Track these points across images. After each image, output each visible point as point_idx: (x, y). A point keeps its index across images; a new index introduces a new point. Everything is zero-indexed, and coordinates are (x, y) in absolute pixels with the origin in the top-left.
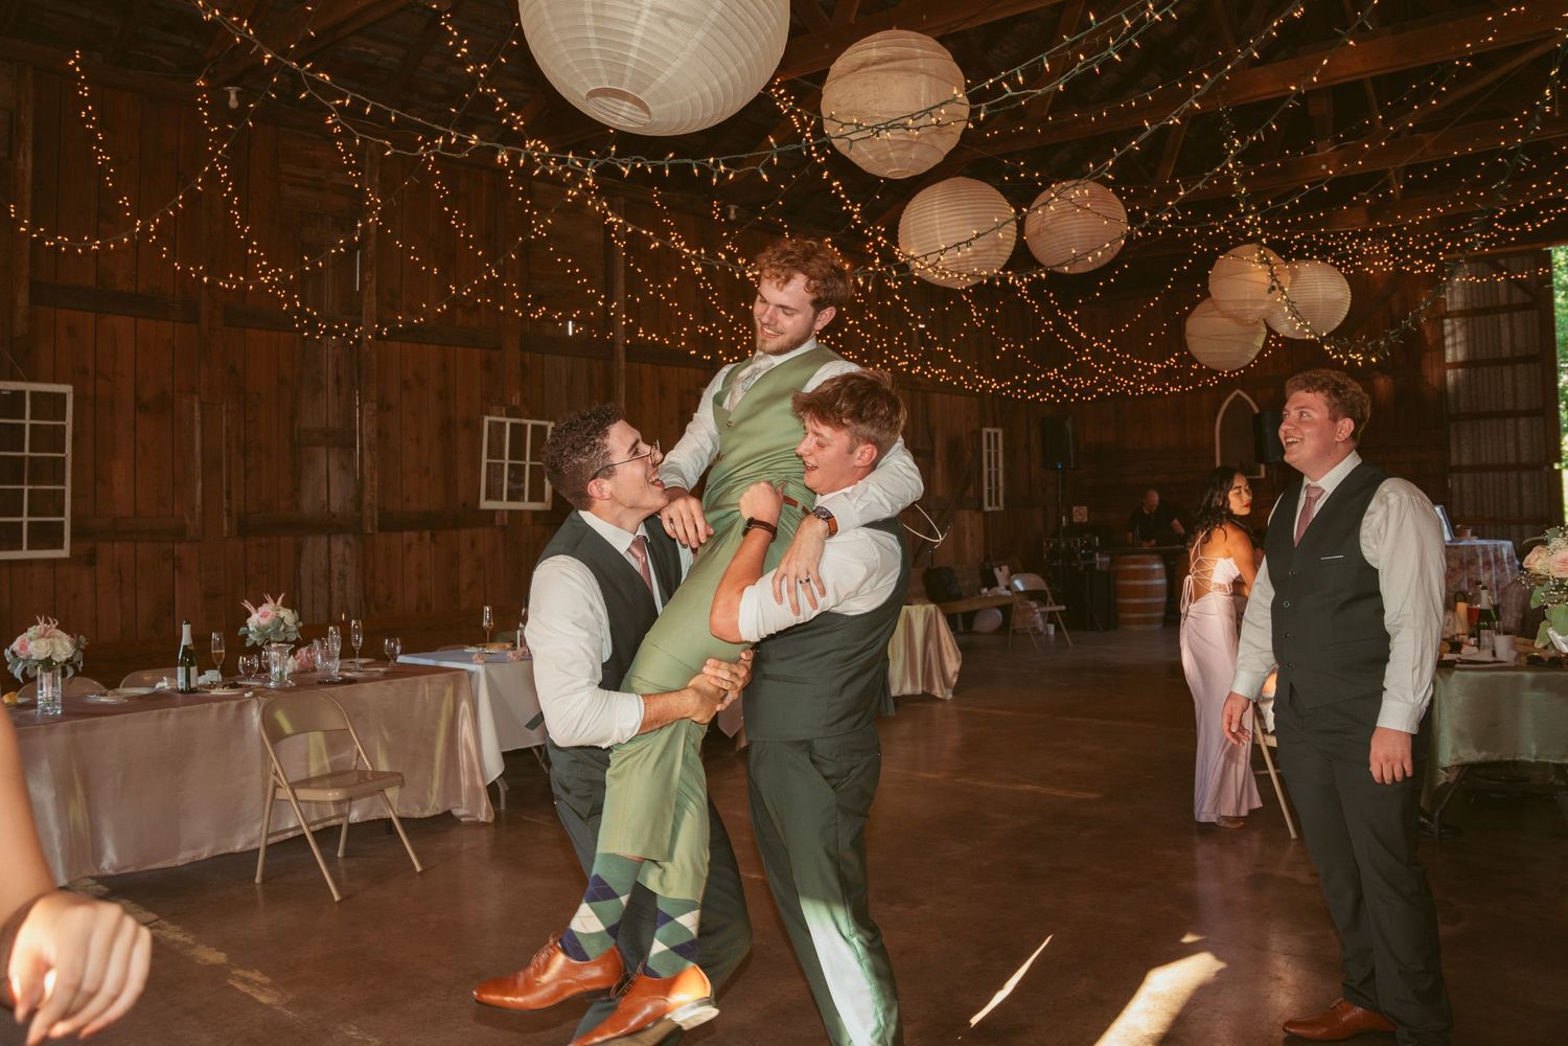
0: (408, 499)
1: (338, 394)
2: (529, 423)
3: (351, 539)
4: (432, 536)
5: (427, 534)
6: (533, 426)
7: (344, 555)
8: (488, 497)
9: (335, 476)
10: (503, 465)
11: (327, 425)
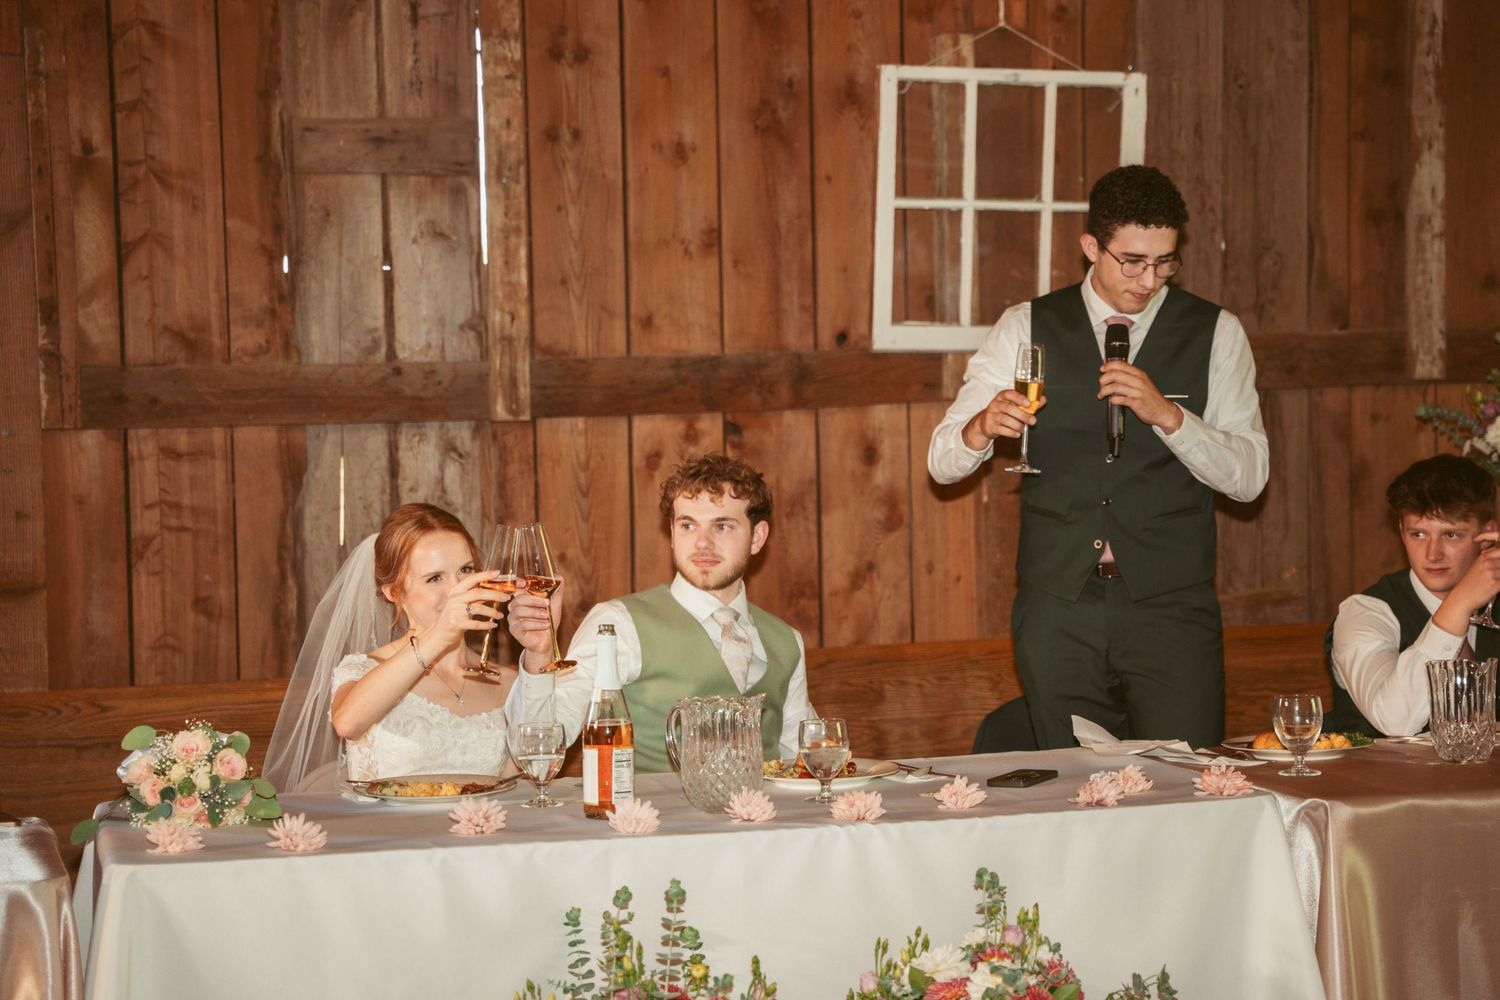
0: (648, 323)
1: (415, 20)
2: (1050, 80)
3: (462, 432)
4: (732, 429)
5: (711, 427)
6: (1063, 91)
7: (441, 481)
8: (901, 314)
9: (410, 256)
10: (956, 216)
11: (382, 114)
